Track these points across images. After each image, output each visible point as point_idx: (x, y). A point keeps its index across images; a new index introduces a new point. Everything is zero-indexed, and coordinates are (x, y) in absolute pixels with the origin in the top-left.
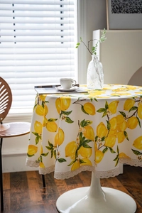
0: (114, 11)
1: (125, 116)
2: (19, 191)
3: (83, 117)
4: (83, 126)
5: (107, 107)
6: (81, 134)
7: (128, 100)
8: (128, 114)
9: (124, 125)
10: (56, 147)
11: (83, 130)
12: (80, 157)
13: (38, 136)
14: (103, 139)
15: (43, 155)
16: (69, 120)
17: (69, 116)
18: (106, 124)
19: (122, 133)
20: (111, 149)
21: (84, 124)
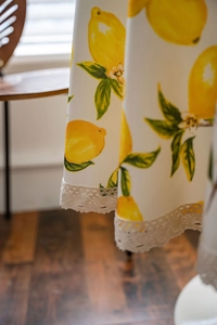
2: (57, 268)
10: (192, 121)
13: (106, 82)
15: (133, 160)
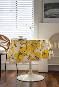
0: (45, 17)
1: (33, 46)
3: (20, 46)
4: (20, 48)
5: (26, 42)
6: (20, 51)
7: (34, 41)
8: (34, 45)
9: (33, 48)
11: (21, 50)
12: (20, 58)
14: (24, 52)
16: (16, 46)
17: (16, 45)
18: (26, 47)
19: (33, 51)
20: (27, 55)
21: (21, 48)
